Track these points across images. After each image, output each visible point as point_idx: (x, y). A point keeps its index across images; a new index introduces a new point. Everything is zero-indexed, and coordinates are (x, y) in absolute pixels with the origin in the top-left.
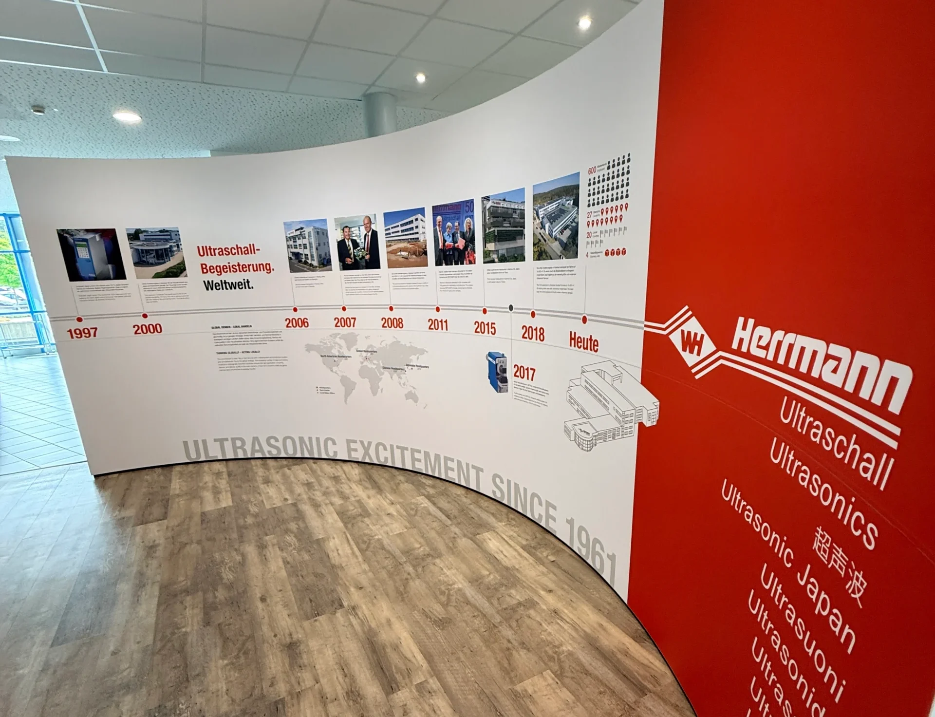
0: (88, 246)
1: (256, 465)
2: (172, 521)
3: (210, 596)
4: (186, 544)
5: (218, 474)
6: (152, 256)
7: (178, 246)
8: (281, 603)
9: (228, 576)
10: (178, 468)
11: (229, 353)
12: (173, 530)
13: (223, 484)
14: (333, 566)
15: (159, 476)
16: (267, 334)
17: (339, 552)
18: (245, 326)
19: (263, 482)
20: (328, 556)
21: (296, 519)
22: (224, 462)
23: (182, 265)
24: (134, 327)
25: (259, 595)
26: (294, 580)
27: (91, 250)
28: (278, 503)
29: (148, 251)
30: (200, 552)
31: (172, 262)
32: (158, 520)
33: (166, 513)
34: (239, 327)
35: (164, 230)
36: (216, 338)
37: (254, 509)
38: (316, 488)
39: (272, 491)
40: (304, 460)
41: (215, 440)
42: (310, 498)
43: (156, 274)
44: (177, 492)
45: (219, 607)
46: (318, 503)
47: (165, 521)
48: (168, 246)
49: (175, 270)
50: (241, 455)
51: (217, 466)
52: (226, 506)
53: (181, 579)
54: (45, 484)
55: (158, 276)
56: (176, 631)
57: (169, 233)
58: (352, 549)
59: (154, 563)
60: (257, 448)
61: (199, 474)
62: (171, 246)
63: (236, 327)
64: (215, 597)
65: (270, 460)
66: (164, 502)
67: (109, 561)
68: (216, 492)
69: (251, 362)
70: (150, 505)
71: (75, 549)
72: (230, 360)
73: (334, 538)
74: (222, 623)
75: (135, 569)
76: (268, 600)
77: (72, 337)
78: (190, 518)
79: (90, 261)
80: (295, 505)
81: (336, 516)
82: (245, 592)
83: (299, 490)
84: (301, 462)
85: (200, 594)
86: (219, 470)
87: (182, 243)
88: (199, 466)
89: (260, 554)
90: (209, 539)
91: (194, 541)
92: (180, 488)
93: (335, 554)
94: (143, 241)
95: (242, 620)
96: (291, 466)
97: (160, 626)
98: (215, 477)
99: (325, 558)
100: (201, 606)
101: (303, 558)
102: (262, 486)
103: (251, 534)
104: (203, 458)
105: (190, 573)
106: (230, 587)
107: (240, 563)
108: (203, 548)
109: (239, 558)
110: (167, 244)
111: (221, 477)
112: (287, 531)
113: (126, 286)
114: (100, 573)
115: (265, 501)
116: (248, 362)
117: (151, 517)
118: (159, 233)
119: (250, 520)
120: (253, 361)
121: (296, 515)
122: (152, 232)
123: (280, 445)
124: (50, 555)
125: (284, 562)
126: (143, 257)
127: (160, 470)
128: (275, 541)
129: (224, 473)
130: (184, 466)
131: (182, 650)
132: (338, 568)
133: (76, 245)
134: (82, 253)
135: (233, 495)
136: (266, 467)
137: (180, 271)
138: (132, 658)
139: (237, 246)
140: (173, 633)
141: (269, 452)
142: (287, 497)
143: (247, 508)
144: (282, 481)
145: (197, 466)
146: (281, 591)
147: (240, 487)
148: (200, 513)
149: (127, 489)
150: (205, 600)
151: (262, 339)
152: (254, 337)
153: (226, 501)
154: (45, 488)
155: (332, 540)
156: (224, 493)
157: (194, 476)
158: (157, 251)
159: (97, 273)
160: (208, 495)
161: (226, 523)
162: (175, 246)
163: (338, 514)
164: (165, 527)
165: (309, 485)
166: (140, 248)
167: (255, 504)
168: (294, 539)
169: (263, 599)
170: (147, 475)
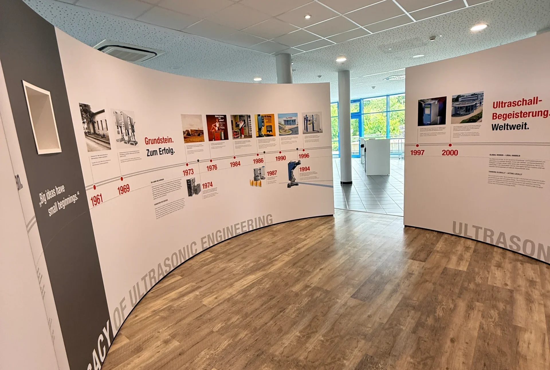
0: (430, 107)
1: (496, 252)
2: (427, 265)
3: (424, 317)
4: (427, 281)
5: (467, 248)
6: (463, 110)
7: (481, 103)
8: (462, 351)
9: (440, 313)
10: (446, 236)
11: (498, 172)
12: (425, 269)
13: (468, 255)
14: (518, 353)
15: (434, 236)
16: (532, 162)
17: (530, 346)
18: (515, 156)
19: (495, 265)
20: (518, 343)
21: (507, 302)
22: (476, 242)
23: (480, 115)
24: (443, 151)
25: (451, 336)
26: (480, 343)
27: (432, 109)
28: (498, 284)
29: (461, 108)
30: (432, 289)
31: (475, 113)
32: (421, 261)
33: (426, 259)
34: (510, 155)
35: (474, 94)
36: (491, 162)
37: (478, 280)
38: (537, 287)
39: (498, 274)
40: (538, 262)
41: (473, 226)
42: (527, 293)
43: (462, 121)
44: (438, 249)
45: (425, 328)
46: (532, 299)
47: (424, 263)
48: (474, 104)
49: (475, 118)
50: (488, 241)
51: (469, 242)
52: (461, 269)
53: (415, 299)
54: (384, 222)
55: (464, 122)
56: (398, 325)
57: (477, 96)
58: (544, 351)
59: (407, 283)
60: (502, 240)
61: (456, 244)
62: (476, 104)
63: (508, 155)
64: (427, 321)
65: (510, 252)
66: (429, 252)
67: (390, 271)
68: (461, 258)
69: (513, 181)
70: (422, 250)
71: (380, 258)
72: (497, 177)
73: (531, 333)
74: (422, 337)
75: (397, 281)
76: (456, 343)
77: (412, 154)
78: (438, 267)
79: (430, 115)
80: (511, 291)
81: (543, 318)
82: (444, 328)
83: (521, 282)
84: (535, 263)
85: (420, 313)
86: (469, 246)
87: (484, 101)
88: (458, 239)
89: (466, 311)
90: (440, 285)
91: (433, 282)
92: (441, 248)
93: (525, 346)
94: (460, 102)
95: (433, 344)
96: (525, 262)
97: (392, 317)
98: (464, 249)
99: (514, 342)
100: (416, 320)
101: (496, 332)
102: (493, 268)
103: (468, 296)
104: (462, 235)
105: (421, 298)
106: (437, 320)
107: (451, 309)
108: (435, 288)
109: (452, 306)
110: (474, 102)
111: (469, 251)
112: (494, 307)
113: (444, 128)
114: (383, 275)
115: (489, 279)
116: (510, 180)
117: (419, 257)
118: (471, 96)
119: (472, 286)
120: (515, 180)
121: (508, 299)
122: (467, 96)
123: (521, 244)
124: (370, 256)
125: (480, 326)
126: (458, 111)
127: (435, 233)
128: (481, 309)
129: (472, 249)
130: (450, 235)
131: (395, 337)
132: (522, 357)
133: (425, 107)
134: (427, 111)
135: (470, 265)
136: (504, 256)
137: (477, 119)
138: (374, 324)
139: (523, 99)
140: (396, 325)
141: (510, 246)
142: (509, 283)
143: (474, 278)
144: (510, 270)
145: (458, 238)
146: (467, 343)
147: (478, 262)
148: (444, 267)
149: (415, 238)
150: (420, 318)
151: (526, 166)
152: (520, 163)
153: (463, 267)
154: (384, 224)
155: (529, 333)
156: (464, 262)
157: (453, 243)
158: (467, 107)
159: (431, 121)
160: (454, 258)
161: (456, 281)
162: (478, 103)
163: (546, 317)
164: (422, 266)
165: (532, 283)
166: (457, 106)
167: (481, 278)
168: (497, 315)
169: (452, 341)
170: (429, 234)
